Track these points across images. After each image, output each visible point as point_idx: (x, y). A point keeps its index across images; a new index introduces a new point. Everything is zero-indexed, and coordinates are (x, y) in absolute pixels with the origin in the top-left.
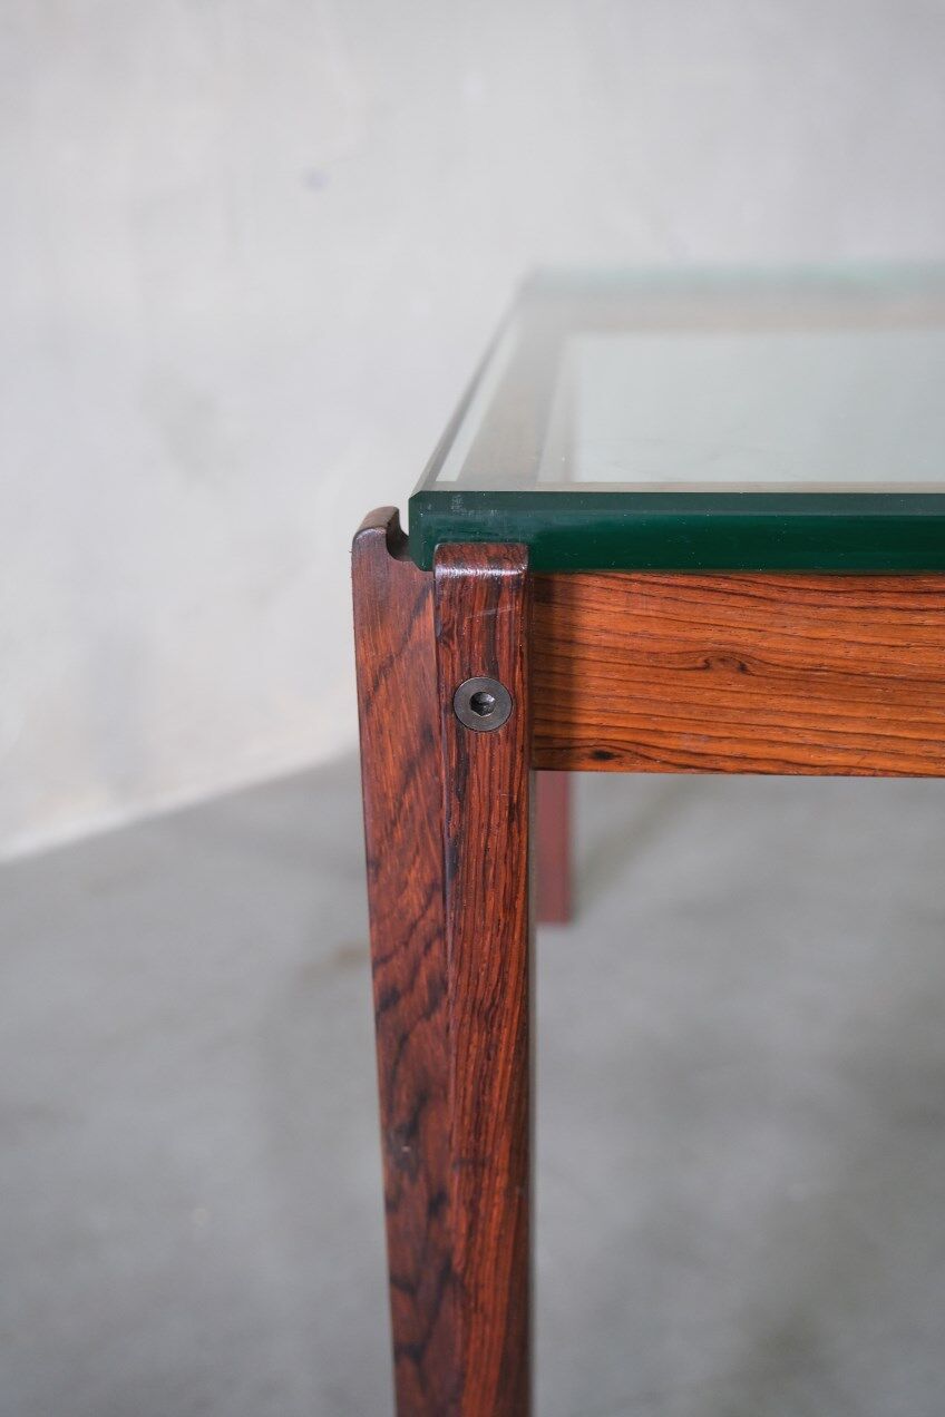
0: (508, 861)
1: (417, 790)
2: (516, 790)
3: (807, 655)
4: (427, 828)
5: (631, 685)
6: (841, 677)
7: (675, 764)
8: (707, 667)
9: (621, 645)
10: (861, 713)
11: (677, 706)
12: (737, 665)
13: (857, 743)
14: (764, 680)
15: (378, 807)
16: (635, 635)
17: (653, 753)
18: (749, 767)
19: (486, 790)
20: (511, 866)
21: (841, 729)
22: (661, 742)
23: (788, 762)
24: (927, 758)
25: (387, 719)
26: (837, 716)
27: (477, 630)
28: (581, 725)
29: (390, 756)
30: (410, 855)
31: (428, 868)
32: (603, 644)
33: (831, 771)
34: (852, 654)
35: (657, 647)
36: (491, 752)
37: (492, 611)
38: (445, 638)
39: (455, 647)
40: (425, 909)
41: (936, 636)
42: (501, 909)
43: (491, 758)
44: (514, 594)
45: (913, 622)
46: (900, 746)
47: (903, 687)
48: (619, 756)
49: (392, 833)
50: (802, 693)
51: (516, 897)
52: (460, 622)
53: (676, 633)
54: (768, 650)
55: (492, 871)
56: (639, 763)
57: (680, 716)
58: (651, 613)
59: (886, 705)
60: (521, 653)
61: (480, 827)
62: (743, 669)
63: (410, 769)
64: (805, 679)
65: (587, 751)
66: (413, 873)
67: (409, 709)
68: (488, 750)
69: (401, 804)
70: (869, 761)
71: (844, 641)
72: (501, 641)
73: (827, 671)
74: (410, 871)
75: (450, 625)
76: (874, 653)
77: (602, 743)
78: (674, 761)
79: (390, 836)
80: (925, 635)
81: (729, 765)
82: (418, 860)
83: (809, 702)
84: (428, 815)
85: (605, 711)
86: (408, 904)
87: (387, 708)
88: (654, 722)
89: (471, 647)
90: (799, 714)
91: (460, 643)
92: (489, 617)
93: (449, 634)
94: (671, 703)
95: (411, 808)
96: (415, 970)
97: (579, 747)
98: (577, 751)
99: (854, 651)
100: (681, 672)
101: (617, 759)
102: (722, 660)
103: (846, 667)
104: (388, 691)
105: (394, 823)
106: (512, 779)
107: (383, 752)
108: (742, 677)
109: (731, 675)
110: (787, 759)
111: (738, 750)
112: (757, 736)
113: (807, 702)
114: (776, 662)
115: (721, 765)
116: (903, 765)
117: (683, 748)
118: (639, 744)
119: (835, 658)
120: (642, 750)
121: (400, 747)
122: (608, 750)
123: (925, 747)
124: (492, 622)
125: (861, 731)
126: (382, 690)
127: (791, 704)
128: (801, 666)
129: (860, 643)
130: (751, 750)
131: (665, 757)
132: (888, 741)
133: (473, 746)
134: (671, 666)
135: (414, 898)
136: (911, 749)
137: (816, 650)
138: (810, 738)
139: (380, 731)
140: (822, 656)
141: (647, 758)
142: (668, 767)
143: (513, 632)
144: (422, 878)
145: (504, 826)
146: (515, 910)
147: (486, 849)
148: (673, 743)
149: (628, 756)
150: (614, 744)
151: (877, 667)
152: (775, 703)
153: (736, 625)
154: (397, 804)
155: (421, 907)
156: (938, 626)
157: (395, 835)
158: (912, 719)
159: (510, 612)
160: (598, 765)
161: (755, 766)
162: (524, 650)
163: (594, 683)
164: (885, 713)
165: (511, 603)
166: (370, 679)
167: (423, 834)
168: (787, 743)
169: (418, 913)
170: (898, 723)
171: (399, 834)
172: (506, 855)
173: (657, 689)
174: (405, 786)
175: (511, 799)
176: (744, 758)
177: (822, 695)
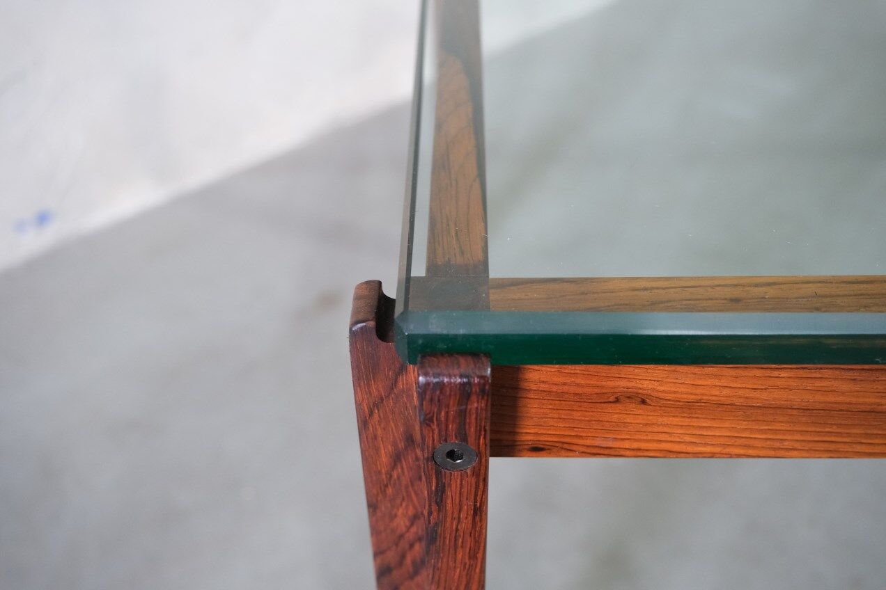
0: (472, 535)
1: (402, 468)
2: (479, 499)
3: (691, 394)
4: (410, 488)
5: (561, 412)
6: (716, 406)
7: (588, 453)
8: (617, 401)
9: (554, 390)
10: (727, 425)
11: (593, 422)
12: (640, 400)
13: (722, 441)
14: (658, 408)
15: (374, 478)
16: (565, 384)
17: (574, 448)
18: (641, 454)
19: (458, 500)
20: (475, 538)
21: (711, 434)
22: (581, 442)
23: (670, 452)
24: (769, 448)
25: (379, 432)
26: (710, 427)
27: (451, 418)
28: (522, 433)
29: (383, 452)
30: (398, 501)
31: (411, 508)
32: (541, 389)
33: (700, 455)
34: (724, 393)
35: (580, 391)
36: (461, 481)
37: (464, 407)
38: (427, 422)
39: (435, 427)
40: (408, 529)
41: (788, 383)
42: (467, 557)
43: (461, 484)
44: (480, 397)
45: (772, 375)
46: (752, 442)
47: (760, 411)
48: (549, 449)
49: (385, 491)
50: (685, 415)
51: (478, 553)
52: (439, 413)
53: (595, 382)
54: (663, 392)
55: (460, 540)
56: (563, 452)
57: (595, 427)
58: (578, 372)
59: (744, 421)
60: (485, 431)
61: (453, 519)
62: (643, 402)
63: (397, 458)
64: (689, 407)
65: (526, 447)
66: (401, 510)
67: (396, 426)
68: (458, 481)
69: (391, 476)
70: (727, 450)
71: (720, 386)
72: (470, 423)
73: (705, 403)
74: (398, 510)
75: (431, 414)
76: (741, 393)
77: (538, 442)
78: (589, 451)
79: (384, 493)
80: (779, 382)
81: (628, 453)
82: (404, 505)
83: (689, 420)
84: (411, 481)
85: (540, 425)
86: (397, 525)
87: (380, 425)
88: (576, 431)
89: (447, 427)
90: (682, 426)
91: (438, 425)
92: (461, 411)
93: (431, 420)
94: (589, 421)
95: (399, 478)
96: (403, 557)
97: (520, 445)
98: (519, 447)
99: (726, 392)
100: (598, 405)
101: (548, 451)
102: (629, 397)
103: (719, 400)
104: (380, 417)
105: (386, 486)
106: (476, 495)
107: (377, 450)
108: (642, 406)
109: (634, 406)
110: (669, 449)
111: (635, 445)
112: (649, 438)
113: (687, 419)
114: (668, 398)
115: (622, 453)
116: (751, 452)
117: (596, 445)
118: (563, 443)
119: (711, 395)
120: (566, 446)
121: (390, 447)
122: (542, 446)
123: (768, 443)
124: (463, 414)
125: (725, 435)
126: (376, 415)
127: (676, 421)
128: (686, 400)
129: (730, 387)
130: (643, 445)
131: (584, 449)
132: (744, 439)
133: (448, 479)
134: (590, 401)
135: (401, 523)
136: (757, 443)
137: (698, 391)
138: (687, 439)
139: (375, 437)
140: (702, 394)
141: (570, 450)
142: (583, 454)
143: (479, 418)
144: (407, 513)
145: (470, 518)
146: (477, 559)
147: (457, 530)
148: (588, 442)
149: (555, 450)
150: (544, 443)
151: (741, 400)
152: (666, 420)
153: (640, 378)
154: (388, 476)
155: (406, 526)
156: (789, 377)
157: (387, 492)
158: (762, 428)
159: (477, 408)
160: (534, 454)
161: (646, 454)
162: (488, 428)
163: (534, 411)
164: (744, 425)
165: (478, 402)
166: (366, 410)
167: (407, 492)
168: (671, 442)
169: (404, 529)
170: (751, 430)
171: (390, 491)
172: (471, 533)
173: (579, 414)
174: (394, 467)
175: (475, 506)
176: (639, 450)
177: (700, 416)
